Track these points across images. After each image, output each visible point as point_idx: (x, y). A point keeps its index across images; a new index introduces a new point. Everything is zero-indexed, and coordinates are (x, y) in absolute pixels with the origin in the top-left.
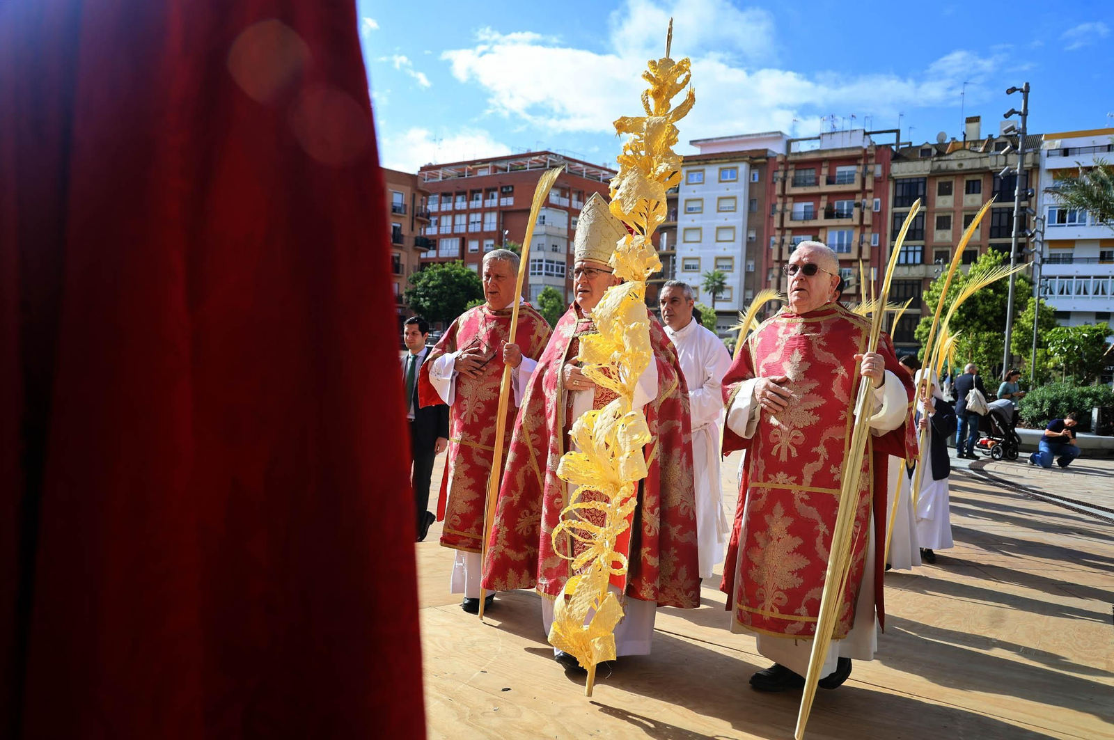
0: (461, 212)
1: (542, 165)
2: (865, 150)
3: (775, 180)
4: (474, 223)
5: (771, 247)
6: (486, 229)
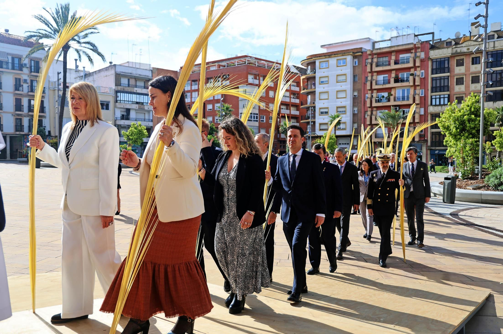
1: (244, 63)
2: (415, 45)
3: (367, 64)
5: (366, 100)
6: (216, 98)
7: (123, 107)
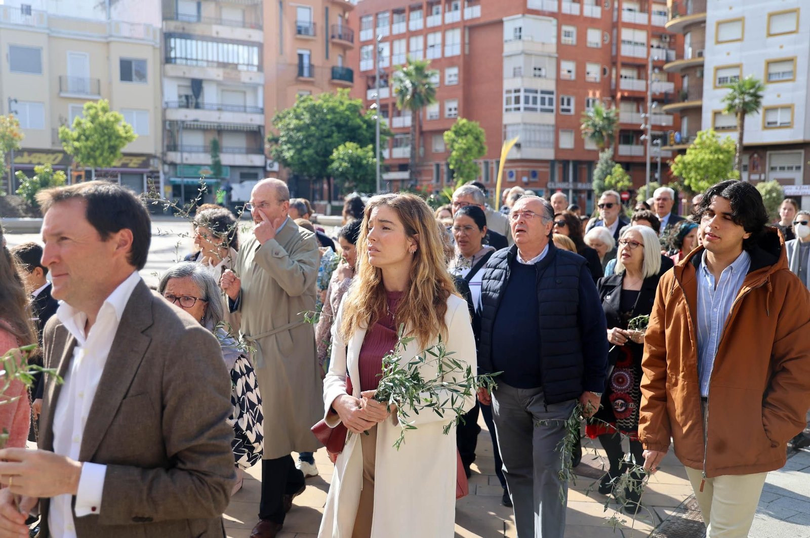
0: (415, 33)
4: (432, 46)
6: (448, 54)
7: (181, 74)
